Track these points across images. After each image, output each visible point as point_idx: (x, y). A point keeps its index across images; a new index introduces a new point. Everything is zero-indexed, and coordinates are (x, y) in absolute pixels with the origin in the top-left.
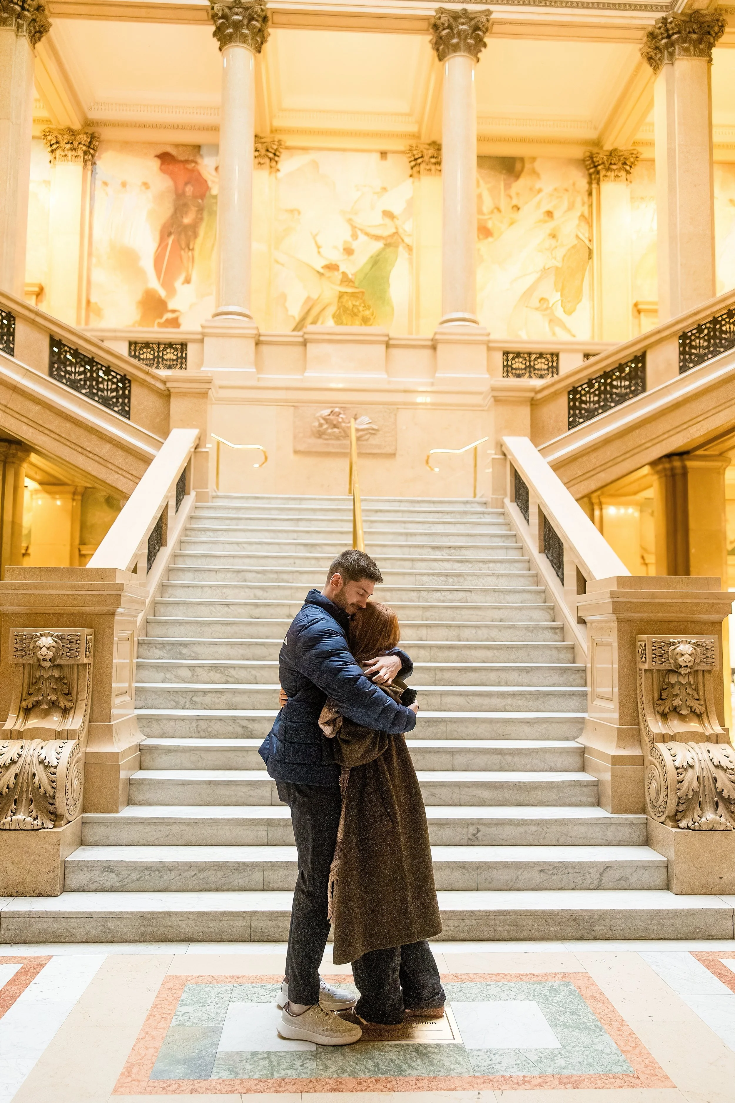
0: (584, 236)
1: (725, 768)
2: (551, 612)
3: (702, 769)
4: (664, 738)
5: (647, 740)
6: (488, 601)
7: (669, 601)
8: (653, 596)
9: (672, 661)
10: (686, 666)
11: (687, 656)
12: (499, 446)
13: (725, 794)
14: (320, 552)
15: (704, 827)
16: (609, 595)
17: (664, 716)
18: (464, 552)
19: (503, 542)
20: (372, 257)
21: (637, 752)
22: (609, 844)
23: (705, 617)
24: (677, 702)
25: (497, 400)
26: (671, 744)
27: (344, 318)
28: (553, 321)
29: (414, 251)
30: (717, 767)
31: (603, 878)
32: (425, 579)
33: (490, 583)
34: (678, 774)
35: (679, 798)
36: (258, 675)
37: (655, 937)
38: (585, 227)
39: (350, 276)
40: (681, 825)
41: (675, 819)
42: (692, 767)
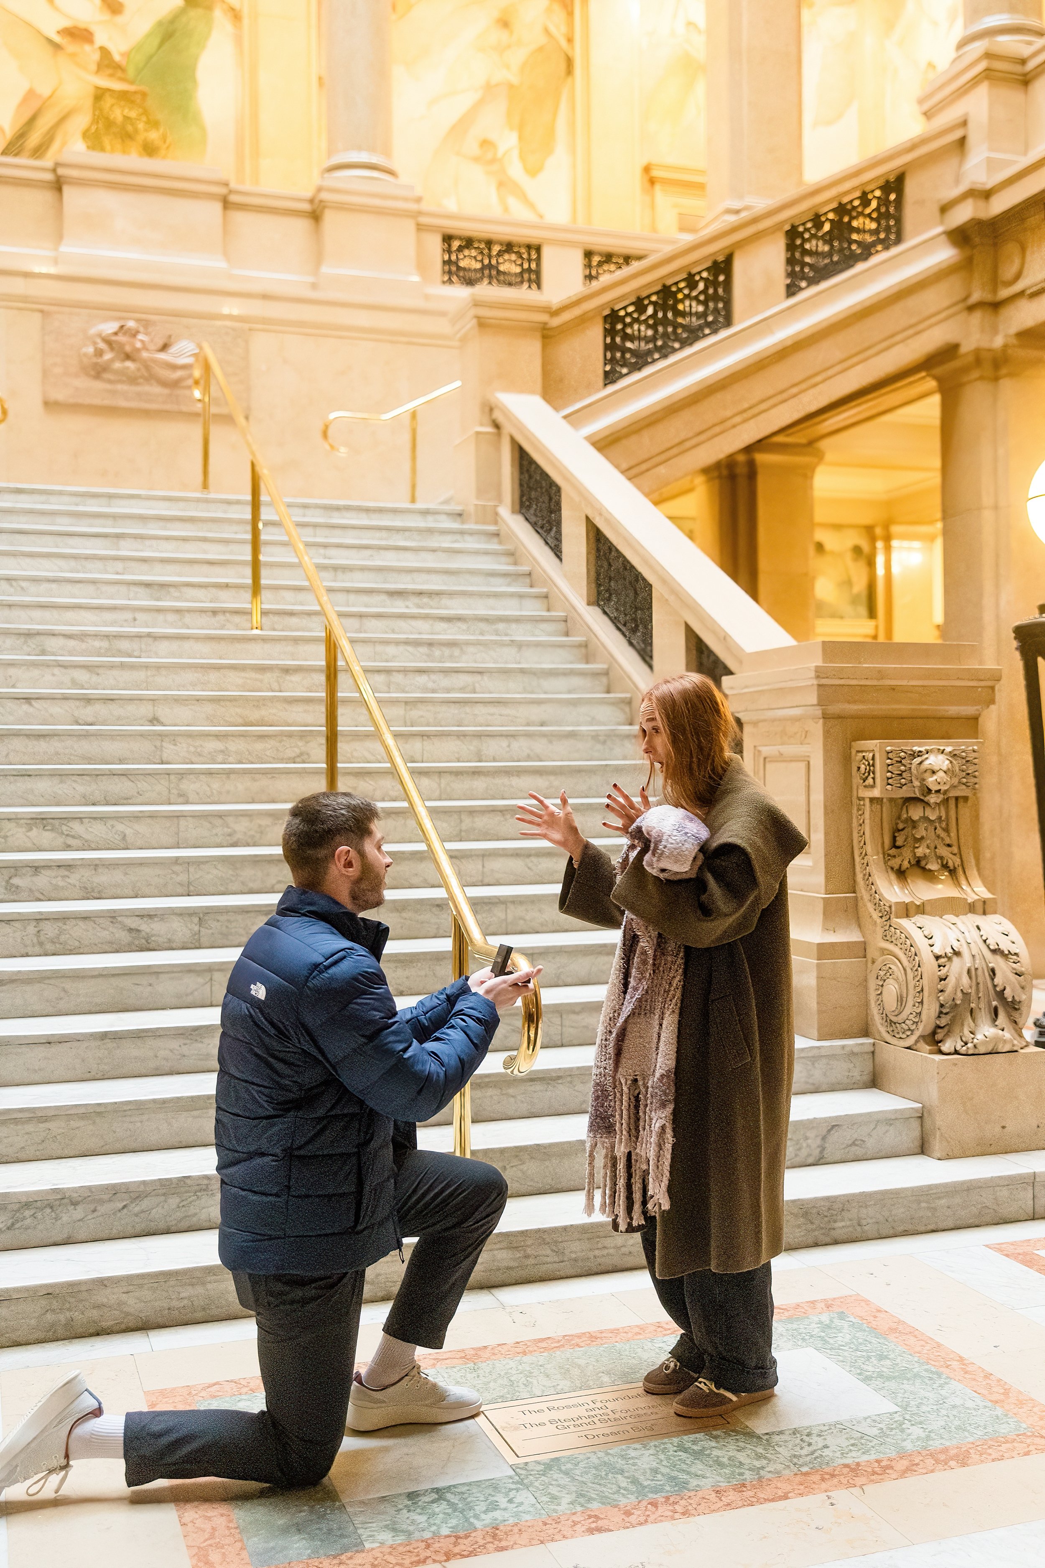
0: (559, 31)
1: (1007, 952)
2: (627, 709)
3: (973, 956)
4: (908, 911)
5: (875, 915)
6: (513, 690)
7: (904, 683)
8: (881, 674)
9: (916, 783)
10: (938, 791)
11: (941, 774)
12: (487, 409)
13: (1008, 994)
15: (982, 1050)
16: (813, 674)
17: (901, 874)
18: (445, 601)
19: (509, 585)
20: (160, 24)
21: (852, 936)
22: (816, 1091)
23: (953, 710)
24: (920, 852)
25: (482, 324)
26: (920, 919)
27: (106, 141)
28: (505, 184)
29: (246, 21)
30: (994, 951)
31: (827, 1145)
32: (391, 650)
33: (508, 658)
34: (939, 966)
35: (942, 1006)
36: (128, 831)
37: (923, 1229)
38: (559, 15)
39: (117, 58)
40: (947, 1047)
41: (934, 1039)
42: (957, 953)
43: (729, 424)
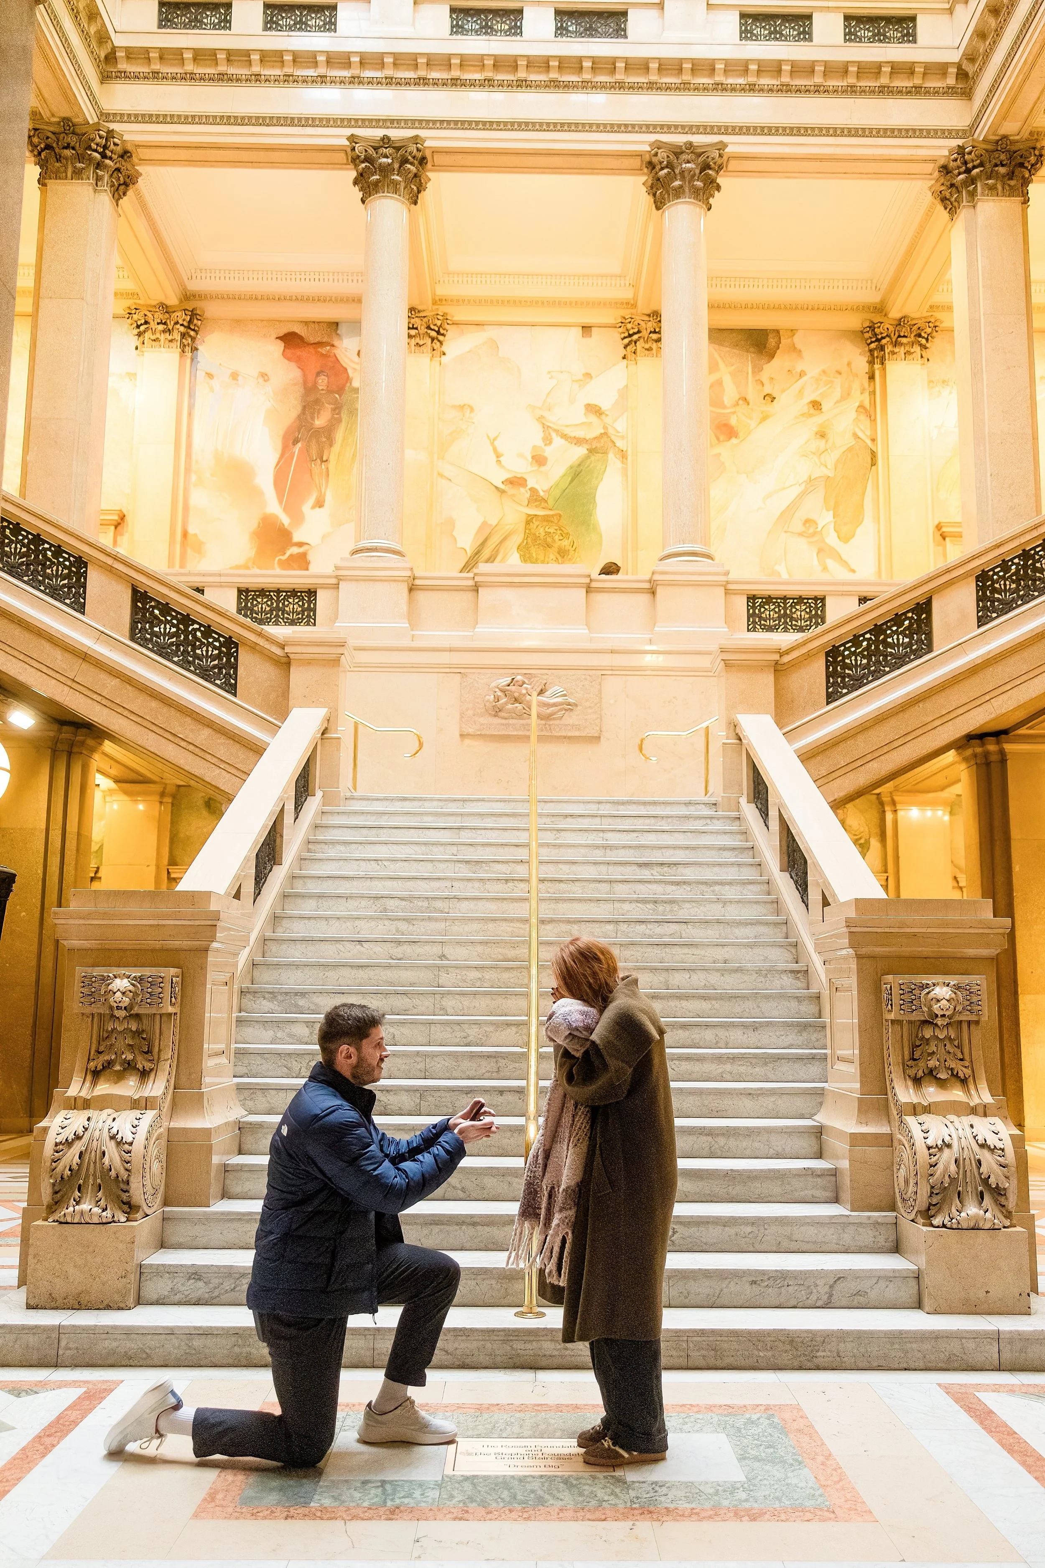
0: (864, 433)
1: (992, 1147)
2: (794, 951)
3: (963, 1149)
4: (915, 1110)
5: (895, 1113)
6: (711, 934)
7: (924, 930)
8: (903, 925)
9: (925, 1009)
10: (943, 1016)
11: (944, 1002)
12: (732, 727)
13: (992, 1181)
14: (487, 872)
15: (964, 1225)
16: (844, 924)
17: (917, 1081)
18: (681, 869)
19: (736, 857)
20: (571, 467)
21: (885, 1129)
22: (846, 1252)
23: (971, 952)
24: (933, 1063)
25: (727, 664)
26: (923, 1118)
27: (533, 550)
28: (823, 551)
29: (629, 458)
30: (982, 1146)
31: (834, 1293)
32: (626, 906)
33: (715, 911)
34: (930, 1155)
35: (932, 1187)
36: (397, 1033)
37: (896, 1366)
38: (865, 422)
39: (542, 494)
40: (937, 1221)
41: (927, 1214)
42: (949, 1146)
43: (930, 727)
